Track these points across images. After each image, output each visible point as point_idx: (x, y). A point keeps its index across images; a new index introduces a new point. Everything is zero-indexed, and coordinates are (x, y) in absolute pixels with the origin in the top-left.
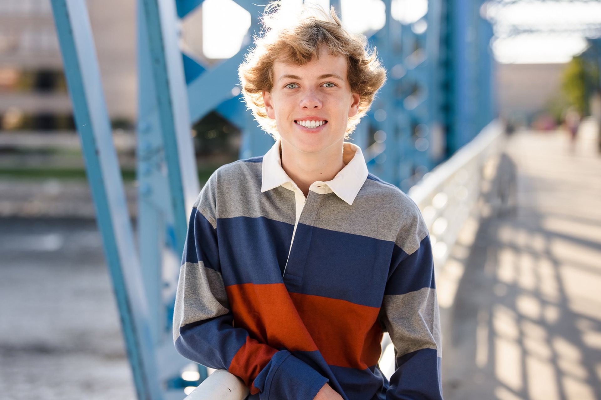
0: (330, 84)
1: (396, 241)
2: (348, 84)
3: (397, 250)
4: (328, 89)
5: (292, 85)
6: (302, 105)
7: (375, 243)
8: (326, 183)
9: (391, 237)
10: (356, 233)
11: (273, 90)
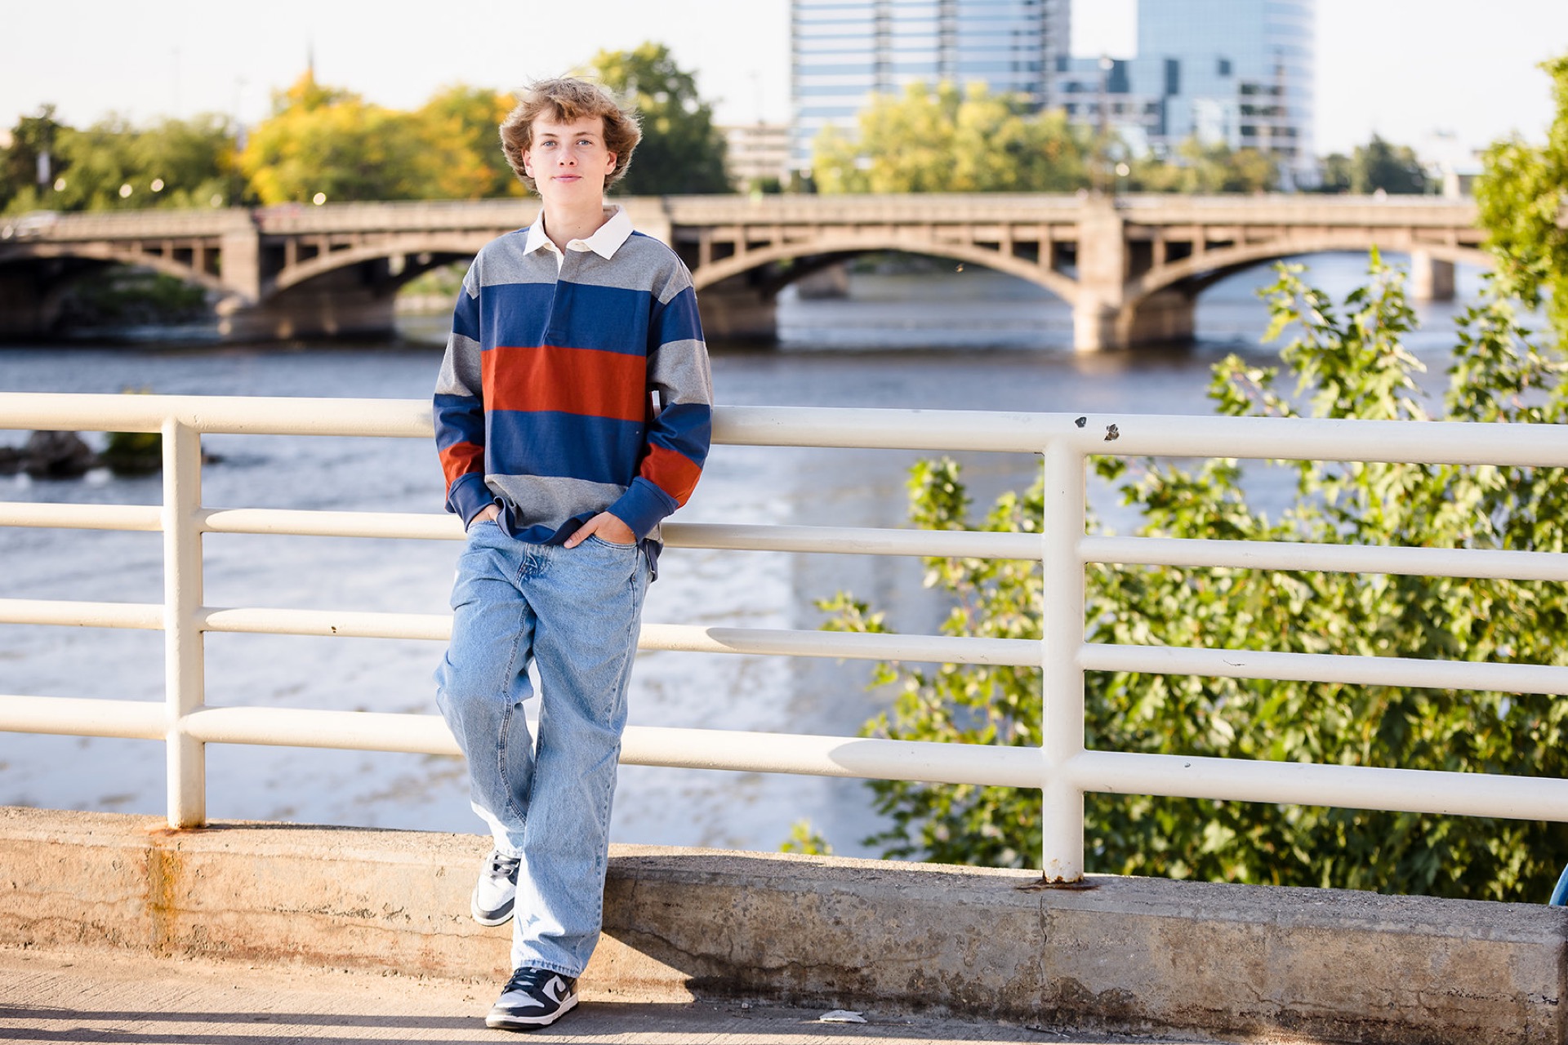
0: (586, 142)
1: (653, 288)
2: (604, 143)
3: (652, 298)
4: (584, 146)
5: (550, 143)
6: (559, 162)
7: (635, 293)
8: (583, 241)
9: (645, 286)
10: (616, 286)
11: (531, 148)
